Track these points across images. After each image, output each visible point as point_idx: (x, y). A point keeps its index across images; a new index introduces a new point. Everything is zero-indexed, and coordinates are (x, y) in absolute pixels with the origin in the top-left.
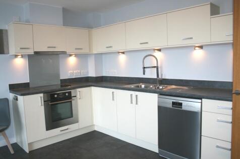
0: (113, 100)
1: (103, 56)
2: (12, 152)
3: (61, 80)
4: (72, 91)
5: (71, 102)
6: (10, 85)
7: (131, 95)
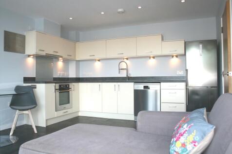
0: (100, 90)
1: (80, 62)
2: (36, 132)
3: (54, 78)
4: (70, 84)
5: (69, 92)
6: (24, 78)
7: (115, 85)
